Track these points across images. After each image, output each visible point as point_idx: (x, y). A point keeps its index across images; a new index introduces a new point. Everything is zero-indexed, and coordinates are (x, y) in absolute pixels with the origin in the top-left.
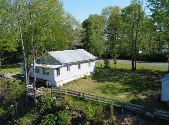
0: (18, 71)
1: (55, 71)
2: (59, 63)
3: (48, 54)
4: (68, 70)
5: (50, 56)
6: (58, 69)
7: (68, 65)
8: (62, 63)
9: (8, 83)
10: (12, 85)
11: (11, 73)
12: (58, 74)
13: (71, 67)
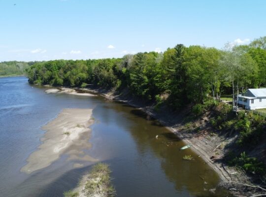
0: (231, 100)
1: (250, 101)
2: (254, 96)
3: (249, 91)
4: (260, 101)
5: (250, 92)
6: (253, 100)
7: (260, 98)
8: (256, 96)
9: (224, 105)
10: (226, 106)
11: (226, 100)
12: (253, 102)
13: (262, 100)
